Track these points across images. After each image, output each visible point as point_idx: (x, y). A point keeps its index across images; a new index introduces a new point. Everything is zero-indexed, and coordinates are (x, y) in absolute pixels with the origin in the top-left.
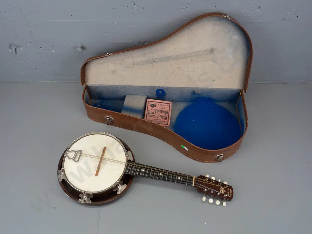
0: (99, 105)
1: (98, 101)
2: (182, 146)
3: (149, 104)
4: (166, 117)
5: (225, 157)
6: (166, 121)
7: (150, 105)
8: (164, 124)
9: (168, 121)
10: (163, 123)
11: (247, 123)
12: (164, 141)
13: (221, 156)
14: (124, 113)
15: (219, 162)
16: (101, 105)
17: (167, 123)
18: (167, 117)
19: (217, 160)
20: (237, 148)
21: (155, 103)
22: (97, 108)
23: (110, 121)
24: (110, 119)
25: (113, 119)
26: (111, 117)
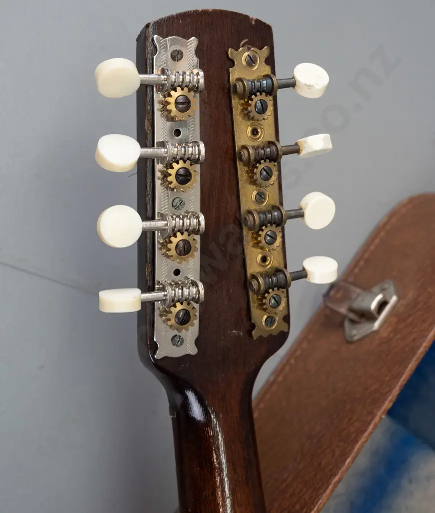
23: (351, 310)
24: (367, 316)
25: (357, 332)
26: (377, 325)
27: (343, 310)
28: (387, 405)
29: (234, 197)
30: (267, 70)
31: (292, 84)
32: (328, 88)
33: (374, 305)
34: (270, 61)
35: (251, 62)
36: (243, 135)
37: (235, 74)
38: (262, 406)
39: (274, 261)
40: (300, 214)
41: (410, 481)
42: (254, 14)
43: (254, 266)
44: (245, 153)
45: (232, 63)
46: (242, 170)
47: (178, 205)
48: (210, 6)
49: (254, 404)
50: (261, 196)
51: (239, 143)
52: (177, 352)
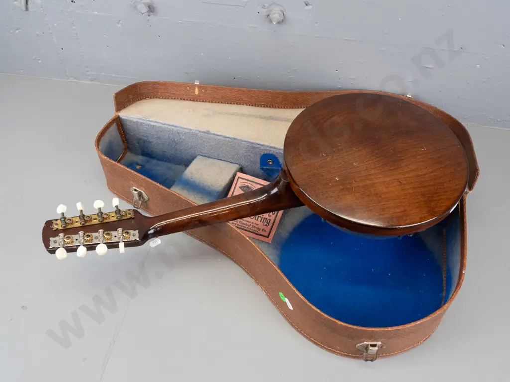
0: (138, 167)
1: (140, 159)
2: (281, 294)
3: (239, 184)
4: (270, 220)
5: (383, 353)
6: (268, 229)
7: (240, 187)
8: (261, 235)
9: (271, 229)
10: (259, 233)
11: (461, 275)
12: (248, 273)
13: (374, 346)
14: (176, 190)
15: (366, 360)
16: (143, 166)
17: (267, 235)
18: (272, 221)
19: (361, 354)
20: (425, 336)
21: (252, 183)
22: (133, 171)
23: (140, 200)
24: (140, 195)
25: (146, 197)
26: (142, 191)
27: (141, 202)
28: (167, 189)
29: (95, 226)
30: (59, 221)
31: (63, 214)
32: (64, 204)
33: (136, 193)
34: (56, 220)
35: (57, 224)
36: (78, 225)
37: (60, 228)
38: (155, 214)
39: (113, 215)
40: (100, 209)
41: (192, 178)
42: (43, 225)
43: (115, 219)
44: (82, 223)
45: (58, 229)
46: (87, 224)
47: (96, 238)
48: (41, 235)
49: (154, 216)
50: (95, 219)
51: (80, 225)
52: (138, 235)
